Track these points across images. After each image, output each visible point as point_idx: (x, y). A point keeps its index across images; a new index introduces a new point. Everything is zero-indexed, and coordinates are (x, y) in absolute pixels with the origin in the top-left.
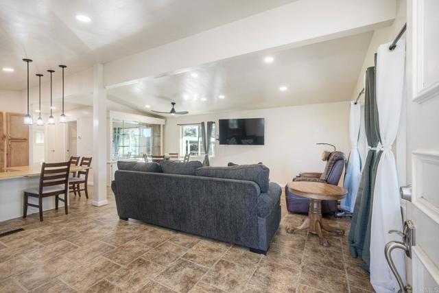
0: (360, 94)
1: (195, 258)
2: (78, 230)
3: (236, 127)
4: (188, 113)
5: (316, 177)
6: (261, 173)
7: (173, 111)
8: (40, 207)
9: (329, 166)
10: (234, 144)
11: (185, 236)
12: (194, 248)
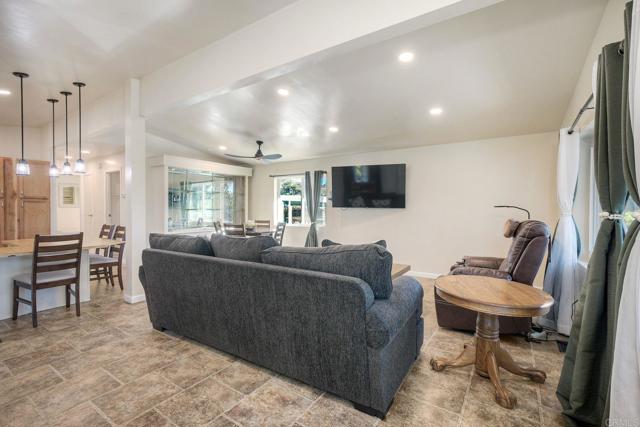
0: (582, 111)
1: (249, 418)
2: (79, 346)
3: (365, 180)
4: (279, 156)
5: (492, 266)
6: (376, 263)
7: (259, 154)
8: (34, 304)
9: (517, 247)
10: (361, 206)
11: (245, 367)
12: (253, 394)
